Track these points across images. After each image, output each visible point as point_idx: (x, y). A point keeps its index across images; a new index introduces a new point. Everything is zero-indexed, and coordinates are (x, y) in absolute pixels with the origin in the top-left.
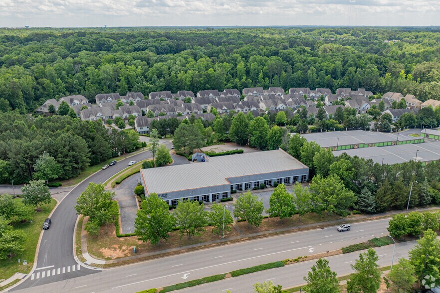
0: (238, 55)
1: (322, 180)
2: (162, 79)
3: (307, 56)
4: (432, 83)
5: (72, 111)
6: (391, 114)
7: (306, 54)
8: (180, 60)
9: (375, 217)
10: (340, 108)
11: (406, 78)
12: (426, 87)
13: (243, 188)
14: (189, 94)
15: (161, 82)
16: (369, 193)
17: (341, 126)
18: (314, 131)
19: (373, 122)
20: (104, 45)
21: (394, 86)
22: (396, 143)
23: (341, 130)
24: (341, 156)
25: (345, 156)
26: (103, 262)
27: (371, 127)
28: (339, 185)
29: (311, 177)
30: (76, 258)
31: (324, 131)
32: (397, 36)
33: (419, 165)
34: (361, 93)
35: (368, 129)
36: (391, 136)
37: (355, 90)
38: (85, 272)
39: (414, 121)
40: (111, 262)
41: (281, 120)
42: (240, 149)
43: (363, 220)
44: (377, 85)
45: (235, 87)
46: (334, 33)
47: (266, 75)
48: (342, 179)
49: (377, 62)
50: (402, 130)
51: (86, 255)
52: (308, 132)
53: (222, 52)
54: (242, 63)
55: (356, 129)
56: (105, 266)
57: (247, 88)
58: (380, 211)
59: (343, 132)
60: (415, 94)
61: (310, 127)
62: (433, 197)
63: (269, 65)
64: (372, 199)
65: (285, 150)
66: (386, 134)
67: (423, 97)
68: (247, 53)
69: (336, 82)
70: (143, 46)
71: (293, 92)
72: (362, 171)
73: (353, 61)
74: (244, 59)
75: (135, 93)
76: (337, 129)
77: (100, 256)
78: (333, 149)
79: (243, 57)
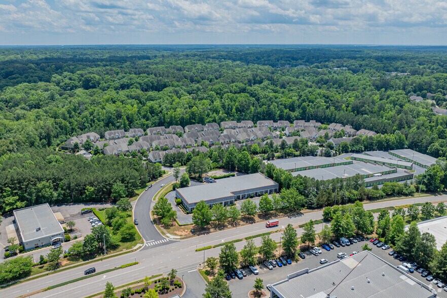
0: (214, 92)
1: (287, 190)
2: (156, 117)
3: (269, 92)
4: (364, 116)
5: (97, 147)
6: (333, 142)
7: (269, 90)
8: (167, 98)
9: (316, 210)
10: (296, 140)
11: (347, 110)
12: (360, 118)
13: (241, 197)
14: (179, 128)
15: (156, 119)
16: (313, 197)
17: (298, 153)
18: (279, 158)
19: (320, 148)
20: (90, 81)
21: (337, 117)
22: (333, 165)
23: (297, 156)
24: (297, 176)
25: (299, 176)
26: (179, 237)
27: (318, 154)
28: (296, 193)
29: (280, 189)
30: (163, 236)
31: (286, 157)
32: (345, 65)
33: (342, 180)
34: (312, 123)
35: (316, 155)
36: (331, 160)
37: (308, 121)
38: (171, 242)
39: (348, 148)
40: (183, 237)
41: (255, 150)
42: (232, 173)
43: (310, 212)
44: (325, 116)
45: (214, 121)
46: (290, 59)
47: (237, 110)
48: (297, 189)
49: (324, 96)
50: (339, 154)
51: (168, 235)
52: (275, 158)
53: (198, 89)
54: (218, 100)
55: (308, 155)
56: (181, 239)
57: (224, 122)
58: (319, 207)
59: (299, 158)
60: (352, 125)
61: (276, 154)
62: (349, 198)
63: (239, 102)
64: (315, 200)
65: (263, 173)
66: (328, 158)
67: (357, 128)
68: (221, 90)
69: (293, 114)
70: (127, 82)
71: (260, 124)
72: (308, 184)
73: (306, 96)
74: (218, 95)
75: (136, 129)
76: (295, 156)
77: (176, 235)
78: (292, 170)
79: (217, 94)
